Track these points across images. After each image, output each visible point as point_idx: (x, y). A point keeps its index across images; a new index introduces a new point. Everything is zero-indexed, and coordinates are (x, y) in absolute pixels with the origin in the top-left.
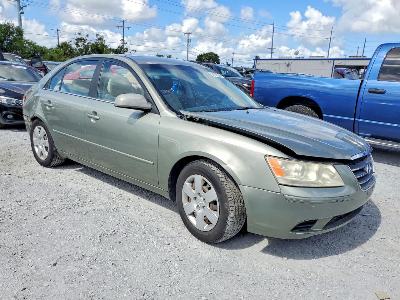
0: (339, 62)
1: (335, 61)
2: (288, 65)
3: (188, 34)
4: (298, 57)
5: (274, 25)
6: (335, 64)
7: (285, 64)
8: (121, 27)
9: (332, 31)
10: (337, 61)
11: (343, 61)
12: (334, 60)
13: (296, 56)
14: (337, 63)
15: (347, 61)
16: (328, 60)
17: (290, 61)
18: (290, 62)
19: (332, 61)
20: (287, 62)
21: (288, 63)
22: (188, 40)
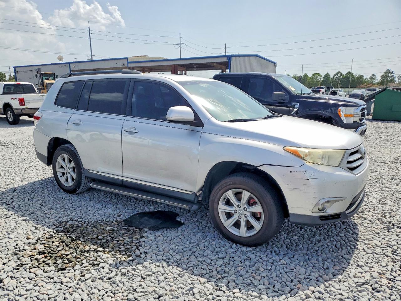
0: (74, 66)
2: (38, 72)
5: (89, 30)
9: (180, 37)
10: (72, 64)
14: (72, 67)
16: (65, 65)
20: (37, 68)
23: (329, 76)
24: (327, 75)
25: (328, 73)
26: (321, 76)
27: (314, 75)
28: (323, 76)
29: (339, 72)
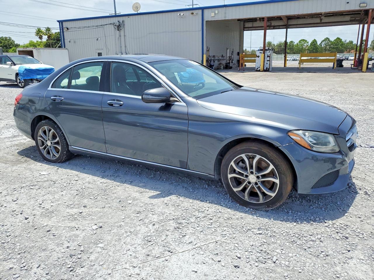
0: (213, 14)
1: (206, 11)
2: (119, 27)
6: (206, 19)
7: (112, 25)
10: (210, 10)
11: (220, 9)
12: (203, 9)
13: (135, 12)
14: (210, 16)
15: (227, 8)
16: (191, 12)
17: (120, 19)
18: (121, 22)
19: (200, 11)
20: (115, 20)
21: (118, 24)
23: (316, 42)
24: (315, 42)
25: (315, 40)
26: (308, 42)
27: (300, 41)
28: (310, 43)
29: (327, 38)
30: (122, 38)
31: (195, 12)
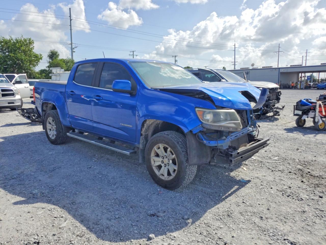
0: (283, 70)
1: (280, 69)
2: (247, 74)
3: (175, 56)
4: (254, 67)
5: (235, 46)
6: (280, 71)
8: (132, 55)
9: (279, 47)
10: (282, 69)
11: (285, 69)
13: (252, 67)
14: (282, 71)
15: (288, 69)
16: (275, 69)
17: (249, 71)
21: (247, 72)
22: (175, 60)
30: (248, 77)
31: (277, 69)
